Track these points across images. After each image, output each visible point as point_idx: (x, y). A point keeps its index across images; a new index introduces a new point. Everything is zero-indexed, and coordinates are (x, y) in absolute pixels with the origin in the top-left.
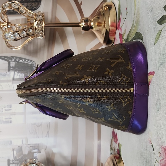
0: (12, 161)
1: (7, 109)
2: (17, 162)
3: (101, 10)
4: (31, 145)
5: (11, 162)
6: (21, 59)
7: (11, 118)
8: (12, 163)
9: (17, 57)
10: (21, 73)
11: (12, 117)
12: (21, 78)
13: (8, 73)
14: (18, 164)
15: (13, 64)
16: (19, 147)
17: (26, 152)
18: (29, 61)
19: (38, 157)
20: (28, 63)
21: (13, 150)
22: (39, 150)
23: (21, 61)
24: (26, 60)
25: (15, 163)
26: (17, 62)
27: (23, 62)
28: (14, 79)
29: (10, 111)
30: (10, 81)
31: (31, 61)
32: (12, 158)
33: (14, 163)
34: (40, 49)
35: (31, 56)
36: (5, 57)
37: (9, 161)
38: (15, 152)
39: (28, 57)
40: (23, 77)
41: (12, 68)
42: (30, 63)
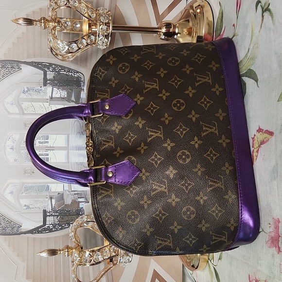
0: (49, 212)
1: (41, 141)
2: (56, 214)
3: (191, 11)
4: (76, 193)
5: (48, 214)
6: (63, 68)
7: (48, 155)
8: (49, 216)
9: (57, 65)
10: (63, 90)
11: (49, 152)
12: (62, 96)
13: (43, 88)
14: (58, 216)
15: (50, 75)
16: (59, 194)
17: (68, 201)
18: (75, 72)
19: (84, 208)
20: (73, 75)
21: (51, 198)
22: (86, 199)
23: (62, 72)
24: (70, 70)
25: (54, 216)
26: (56, 72)
27: (65, 73)
28: (52, 98)
29: (46, 144)
30: (46, 101)
31: (78, 72)
32: (49, 209)
33: (51, 215)
34: (91, 55)
35: (78, 64)
36: (39, 63)
37: (45, 212)
38: (53, 201)
39: (73, 67)
40: (66, 96)
41: (49, 82)
42: (76, 76)
